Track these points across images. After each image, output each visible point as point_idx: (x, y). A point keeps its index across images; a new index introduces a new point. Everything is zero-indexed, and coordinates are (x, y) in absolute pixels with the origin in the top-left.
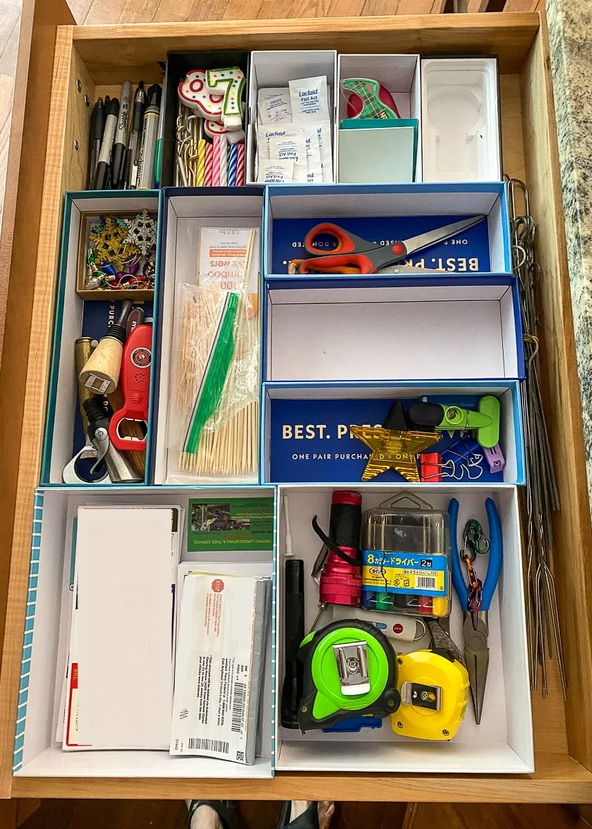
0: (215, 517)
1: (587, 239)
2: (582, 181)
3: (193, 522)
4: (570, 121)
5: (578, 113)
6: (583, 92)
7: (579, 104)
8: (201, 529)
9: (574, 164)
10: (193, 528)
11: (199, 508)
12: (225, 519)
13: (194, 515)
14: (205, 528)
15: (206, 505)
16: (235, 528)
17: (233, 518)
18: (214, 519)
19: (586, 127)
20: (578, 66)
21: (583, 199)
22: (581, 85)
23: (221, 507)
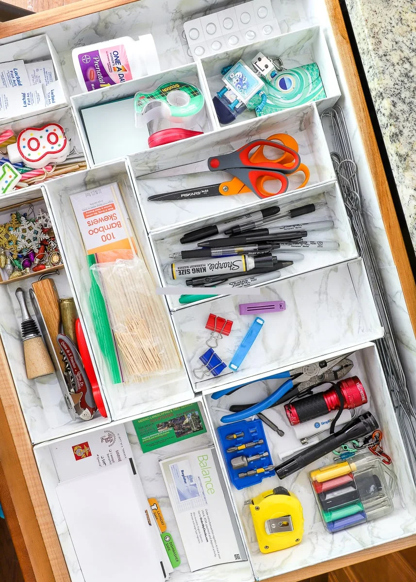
0: (184, 425)
1: (405, 156)
2: (393, 108)
3: (199, 417)
4: (373, 57)
5: (378, 48)
6: (378, 28)
7: (378, 40)
8: (191, 414)
9: (383, 94)
10: (197, 413)
11: (197, 428)
12: (176, 426)
13: (200, 422)
14: (188, 416)
15: (194, 432)
16: (167, 423)
17: (171, 429)
18: (184, 424)
19: (387, 60)
20: (370, 5)
21: (396, 123)
22: (375, 23)
23: (182, 433)
